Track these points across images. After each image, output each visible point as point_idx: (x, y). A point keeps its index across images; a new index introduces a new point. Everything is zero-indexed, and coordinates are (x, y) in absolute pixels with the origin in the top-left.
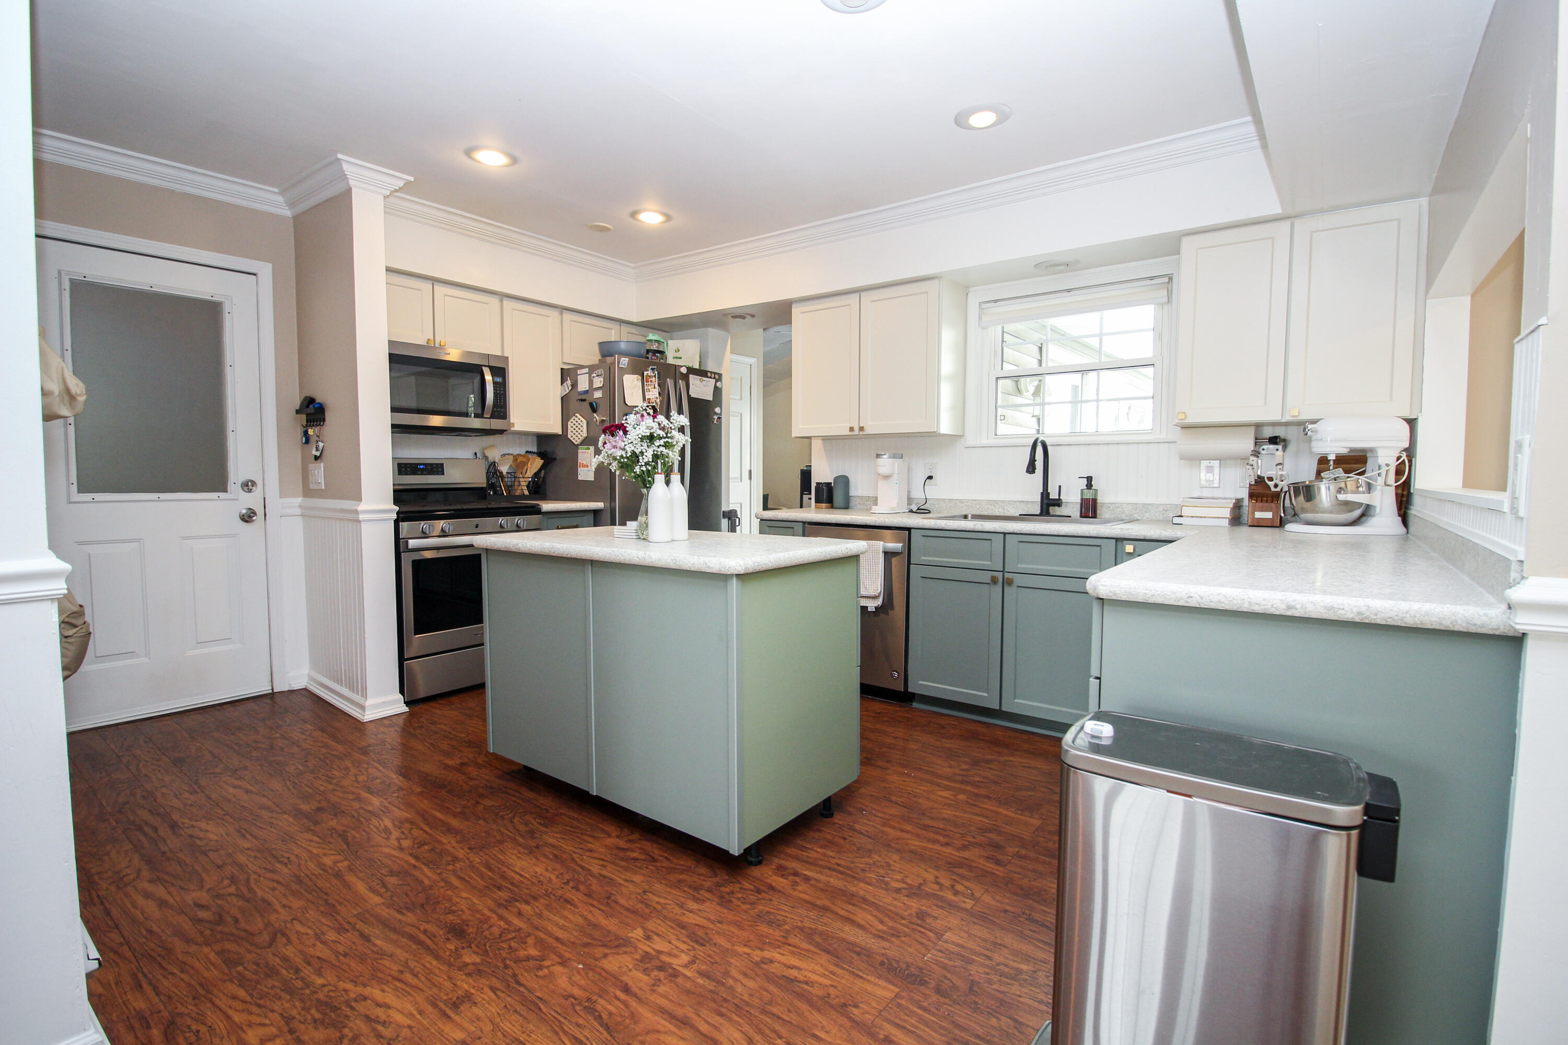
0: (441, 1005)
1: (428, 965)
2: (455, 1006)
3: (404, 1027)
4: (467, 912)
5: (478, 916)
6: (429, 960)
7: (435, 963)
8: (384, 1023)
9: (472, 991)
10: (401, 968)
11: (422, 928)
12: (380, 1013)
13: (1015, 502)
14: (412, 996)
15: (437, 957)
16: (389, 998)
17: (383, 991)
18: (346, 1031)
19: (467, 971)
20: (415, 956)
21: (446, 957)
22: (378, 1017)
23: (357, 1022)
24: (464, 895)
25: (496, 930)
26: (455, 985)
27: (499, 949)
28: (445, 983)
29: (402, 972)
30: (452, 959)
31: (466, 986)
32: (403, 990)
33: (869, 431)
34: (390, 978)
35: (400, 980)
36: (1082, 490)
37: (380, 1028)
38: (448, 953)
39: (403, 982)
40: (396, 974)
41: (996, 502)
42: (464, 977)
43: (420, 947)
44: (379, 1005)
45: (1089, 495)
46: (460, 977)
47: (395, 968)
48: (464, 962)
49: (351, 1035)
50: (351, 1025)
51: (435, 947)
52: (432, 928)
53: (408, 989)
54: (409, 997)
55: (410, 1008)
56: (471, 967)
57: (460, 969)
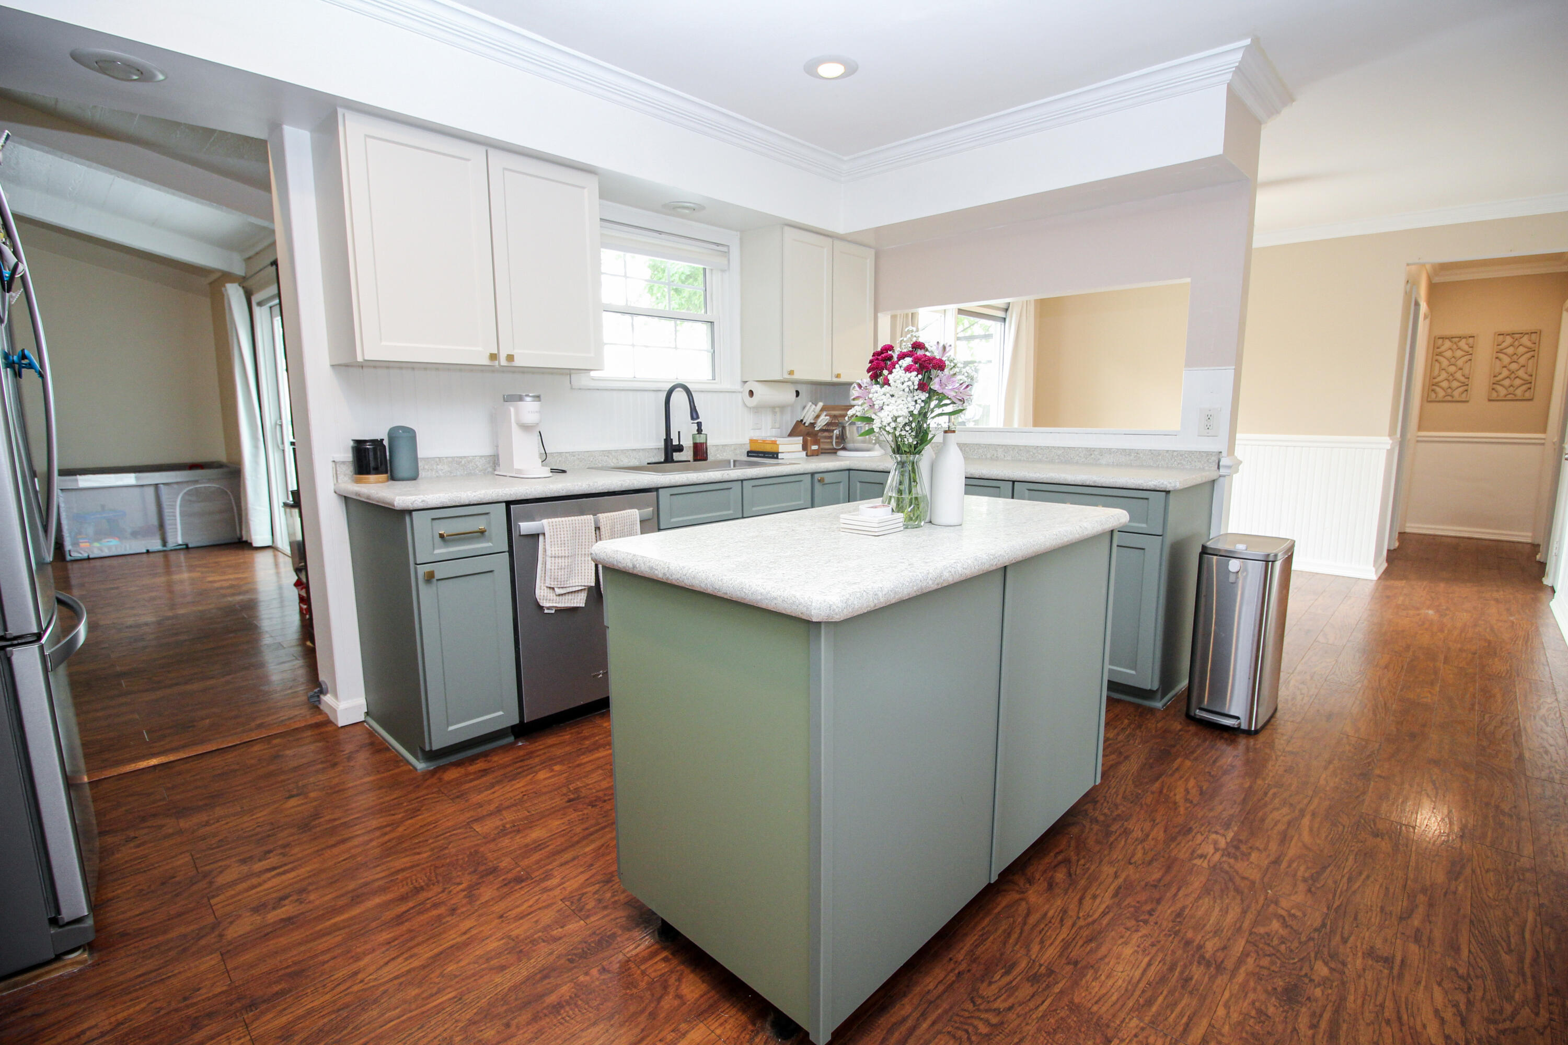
0: (1396, 971)
1: (1359, 1001)
2: (1388, 961)
3: (1443, 988)
4: (1252, 996)
5: (1252, 984)
6: (1351, 1003)
7: (1351, 998)
8: (1456, 1005)
9: (1360, 954)
10: (1383, 1024)
11: (1310, 1033)
12: (1449, 1015)
13: (628, 450)
14: (1407, 998)
15: (1343, 999)
16: (1426, 1015)
17: (1424, 1026)
18: (1493, 1033)
19: (1340, 966)
20: (1356, 1020)
21: (1336, 990)
22: (1454, 1014)
23: (1476, 1029)
24: (1221, 1012)
25: (1265, 962)
26: (1364, 970)
27: (1291, 951)
28: (1370, 977)
29: (1388, 1022)
30: (1335, 984)
31: (1359, 962)
32: (1407, 1008)
33: (518, 362)
34: (1405, 1028)
35: (1399, 1018)
36: (693, 435)
37: (1463, 1007)
38: (1330, 991)
39: (1398, 1011)
40: (1395, 1025)
41: (609, 452)
42: (1349, 966)
43: (1341, 1021)
44: (1443, 1021)
45: (700, 439)
46: (1350, 971)
47: (1388, 1029)
48: (1331, 973)
49: (1492, 1027)
50: (1483, 1032)
51: (1329, 1008)
52: (1303, 1023)
53: (1403, 1006)
54: (1410, 1000)
55: (1420, 994)
56: (1333, 965)
57: (1342, 973)
